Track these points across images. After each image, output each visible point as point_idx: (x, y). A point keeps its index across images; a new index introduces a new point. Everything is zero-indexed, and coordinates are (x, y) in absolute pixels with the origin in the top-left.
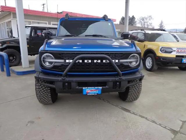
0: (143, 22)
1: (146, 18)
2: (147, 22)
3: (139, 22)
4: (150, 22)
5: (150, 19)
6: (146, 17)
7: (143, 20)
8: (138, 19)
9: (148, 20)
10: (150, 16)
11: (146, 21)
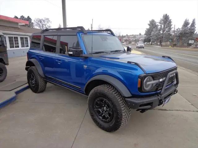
0: (41, 24)
1: (44, 21)
2: (45, 25)
3: (36, 23)
4: (48, 24)
5: (48, 22)
6: (44, 19)
7: (41, 22)
8: (34, 21)
9: (46, 23)
10: (47, 19)
11: (44, 23)
